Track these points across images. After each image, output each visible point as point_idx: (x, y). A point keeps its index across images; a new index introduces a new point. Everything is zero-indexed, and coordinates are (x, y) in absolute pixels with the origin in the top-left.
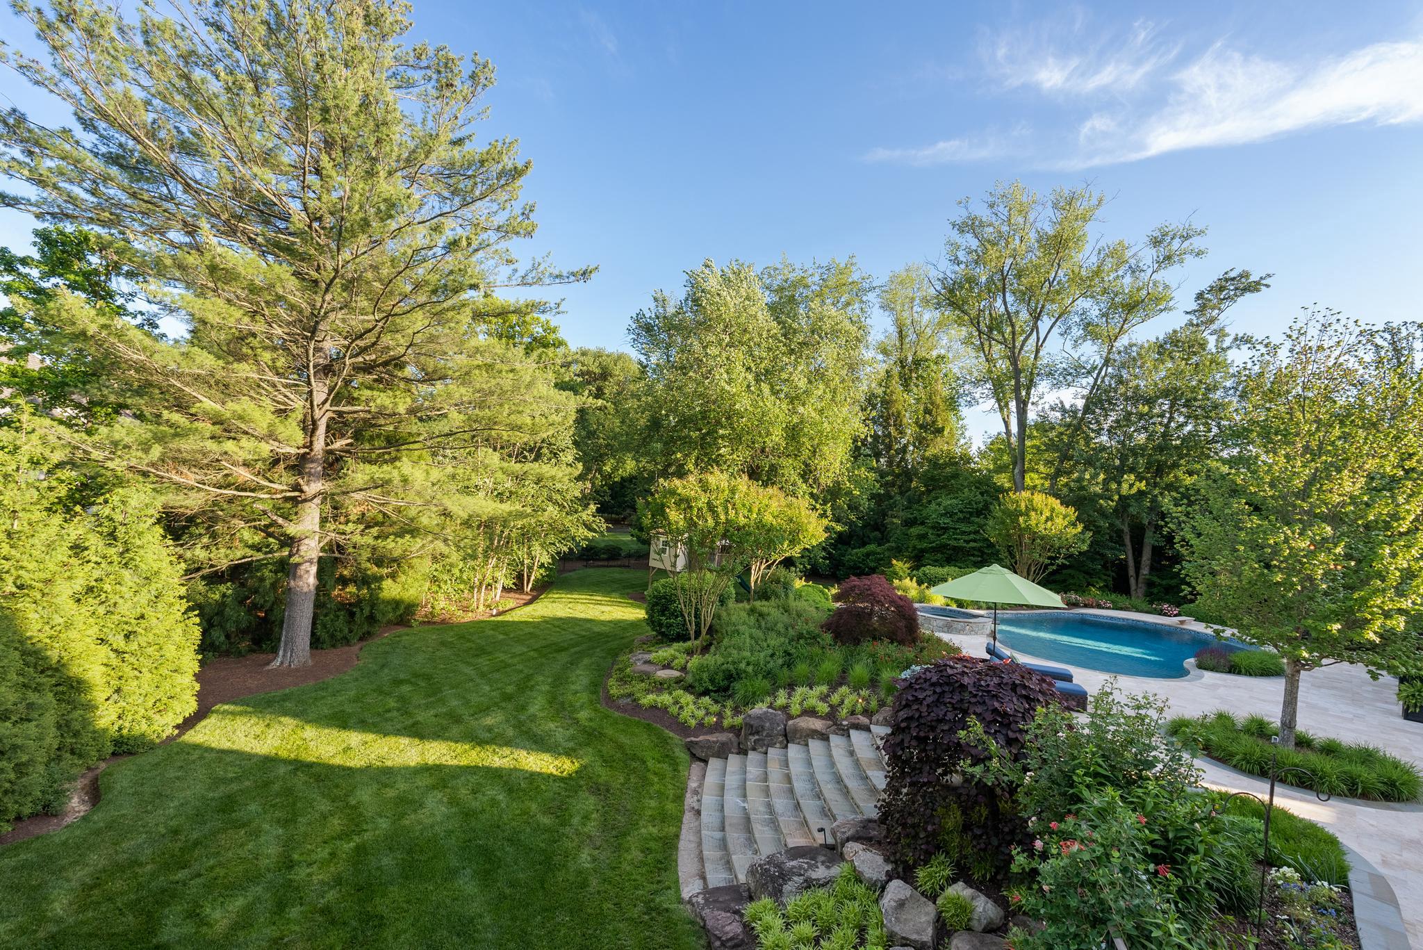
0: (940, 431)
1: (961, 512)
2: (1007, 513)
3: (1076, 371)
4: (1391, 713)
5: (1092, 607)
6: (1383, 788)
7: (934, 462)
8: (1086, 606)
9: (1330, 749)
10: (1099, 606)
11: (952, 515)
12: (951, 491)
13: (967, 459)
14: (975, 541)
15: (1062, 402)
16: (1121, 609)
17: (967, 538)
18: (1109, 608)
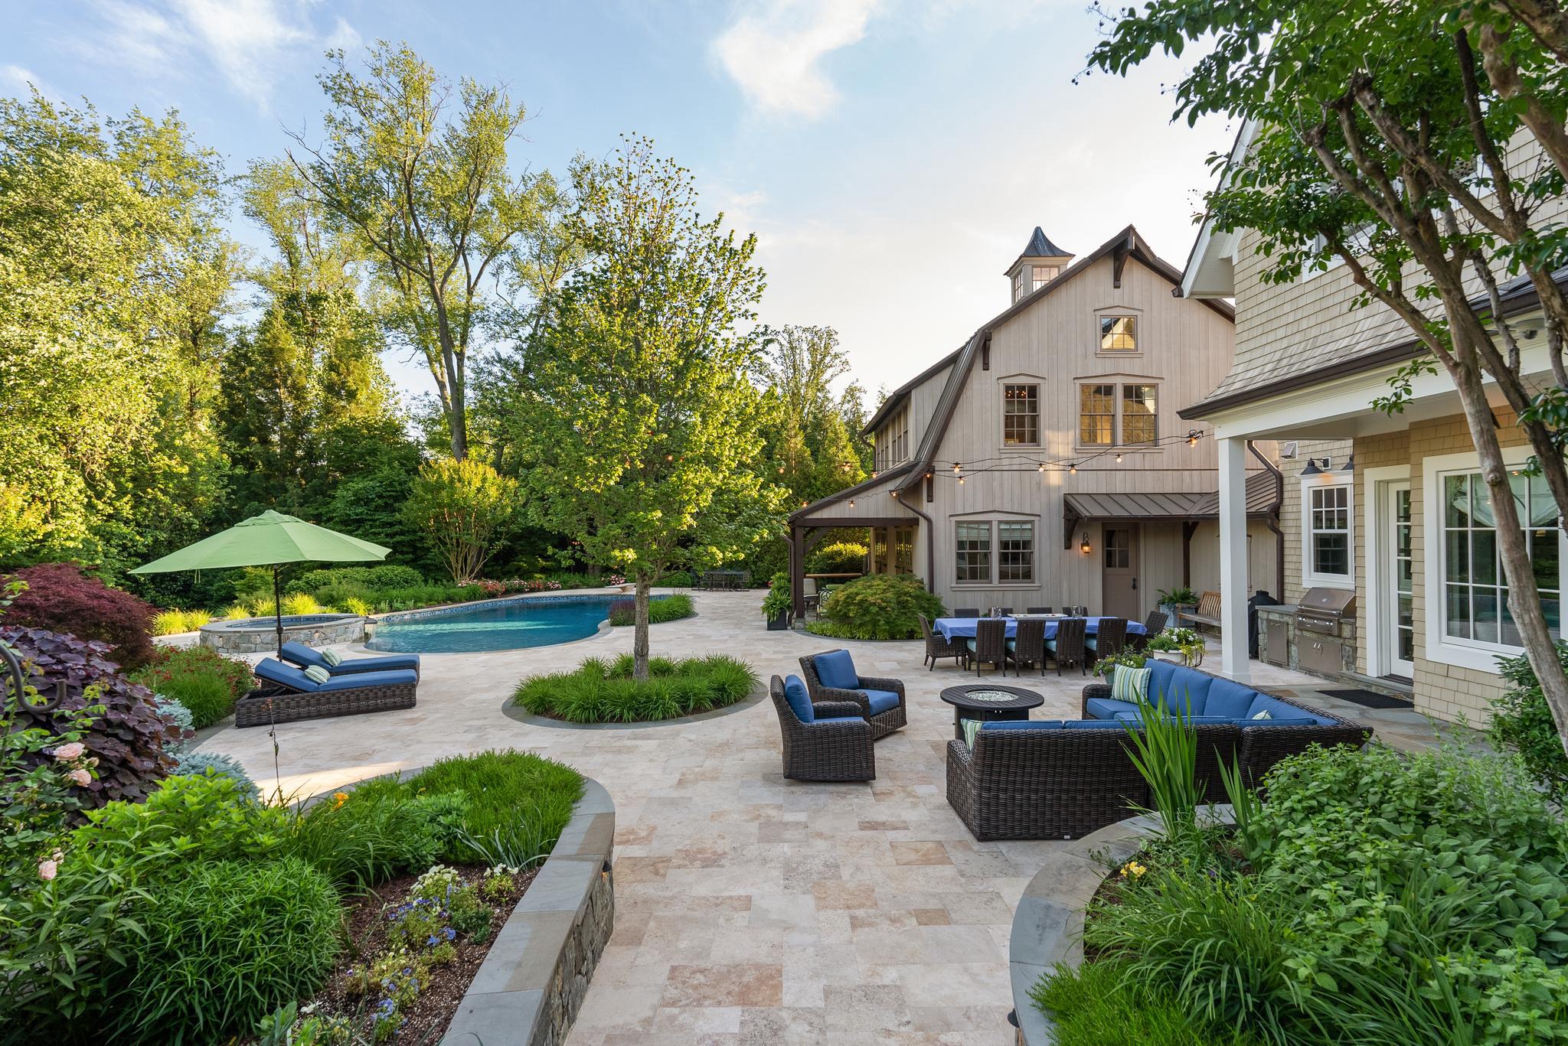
0: (352, 395)
1: (380, 497)
2: (427, 487)
3: (511, 319)
4: (760, 628)
5: (539, 590)
6: (712, 694)
7: (344, 432)
8: (532, 590)
9: (687, 669)
10: (547, 589)
11: (367, 502)
12: (368, 471)
13: (393, 429)
14: (402, 533)
15: (498, 354)
16: (571, 588)
17: (389, 530)
18: (557, 589)
